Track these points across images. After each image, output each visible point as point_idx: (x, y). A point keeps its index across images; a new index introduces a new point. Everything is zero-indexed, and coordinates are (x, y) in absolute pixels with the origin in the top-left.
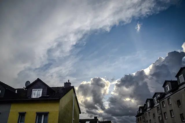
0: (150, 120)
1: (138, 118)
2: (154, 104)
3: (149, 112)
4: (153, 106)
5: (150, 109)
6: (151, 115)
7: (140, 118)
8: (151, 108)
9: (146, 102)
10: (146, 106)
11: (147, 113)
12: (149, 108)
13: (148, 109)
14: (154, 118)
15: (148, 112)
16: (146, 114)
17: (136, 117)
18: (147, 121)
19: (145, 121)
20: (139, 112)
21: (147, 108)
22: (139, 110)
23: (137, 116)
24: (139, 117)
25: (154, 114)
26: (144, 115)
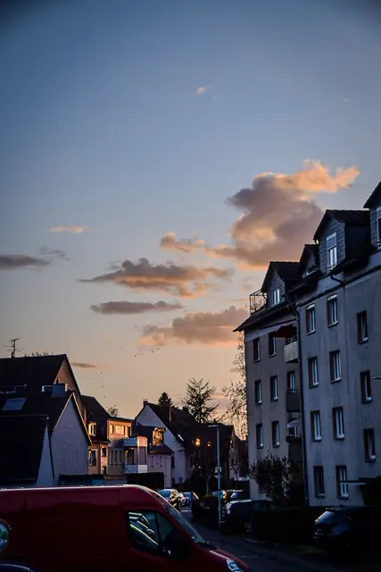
0: (334, 354)
1: (254, 336)
3: (331, 304)
4: (365, 262)
5: (343, 284)
6: (345, 320)
7: (264, 343)
8: (345, 275)
9: (320, 234)
10: (312, 263)
11: (319, 305)
12: (335, 271)
13: (326, 284)
14: (361, 342)
15: (323, 300)
16: (310, 312)
17: (239, 329)
18: (312, 360)
20: (261, 300)
21: (319, 276)
22: (267, 288)
23: (247, 327)
24: (263, 334)
25: (362, 317)
26: (299, 321)
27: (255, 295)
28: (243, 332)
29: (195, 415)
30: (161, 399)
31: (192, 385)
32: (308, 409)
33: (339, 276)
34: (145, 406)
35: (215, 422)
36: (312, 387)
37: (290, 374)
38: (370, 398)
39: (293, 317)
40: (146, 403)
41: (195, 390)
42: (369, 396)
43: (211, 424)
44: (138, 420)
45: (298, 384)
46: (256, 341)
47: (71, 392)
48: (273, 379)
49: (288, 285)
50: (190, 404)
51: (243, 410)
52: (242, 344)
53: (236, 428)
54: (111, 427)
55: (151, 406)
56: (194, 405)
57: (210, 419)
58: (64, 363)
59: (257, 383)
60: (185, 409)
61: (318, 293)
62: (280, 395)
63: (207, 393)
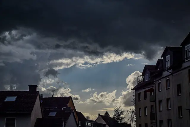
0: (168, 100)
1: (138, 92)
2: (184, 62)
3: (167, 81)
4: (181, 66)
5: (172, 74)
8: (173, 70)
10: (160, 65)
11: (163, 81)
12: (169, 69)
13: (165, 73)
14: (178, 95)
16: (159, 84)
17: (133, 89)
18: (160, 101)
19: (154, 101)
20: (141, 79)
21: (164, 70)
24: (142, 91)
25: (179, 86)
26: (155, 87)
27: (139, 77)
28: (135, 90)
29: (117, 120)
30: (106, 113)
31: (116, 109)
32: (158, 119)
33: (171, 71)
34: (99, 116)
35: (124, 123)
36: (160, 111)
37: (152, 106)
38: (182, 116)
39: (153, 85)
40: (99, 115)
41: (117, 111)
42: (182, 115)
43: (123, 123)
44: (97, 121)
45: (155, 110)
46: (139, 94)
47: (73, 110)
48: (145, 108)
49: (151, 74)
50: (115, 116)
51: (135, 119)
52: (134, 94)
53: (132, 126)
54: (87, 123)
55: (102, 116)
56: (117, 116)
57: (123, 122)
58: (71, 99)
59: (140, 109)
60: (114, 118)
61: (162, 77)
62: (148, 114)
63: (122, 112)
